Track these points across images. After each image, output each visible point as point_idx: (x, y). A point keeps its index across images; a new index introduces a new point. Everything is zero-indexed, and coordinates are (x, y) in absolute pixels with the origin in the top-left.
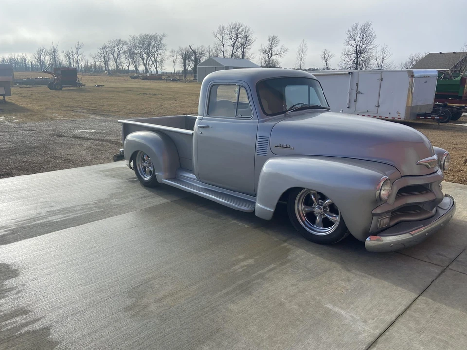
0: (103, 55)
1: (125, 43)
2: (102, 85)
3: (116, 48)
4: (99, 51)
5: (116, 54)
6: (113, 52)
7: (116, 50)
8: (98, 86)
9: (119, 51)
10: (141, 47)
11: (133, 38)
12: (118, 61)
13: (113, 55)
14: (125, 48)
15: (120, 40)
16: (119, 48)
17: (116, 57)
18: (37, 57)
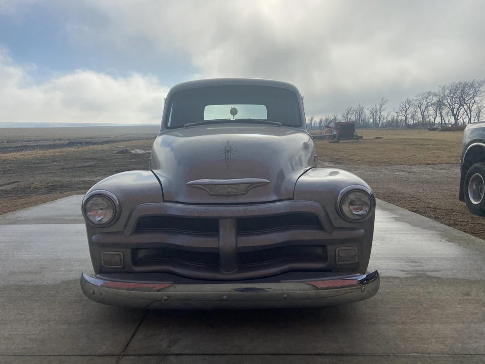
0: (405, 109)
1: (435, 95)
2: (381, 138)
3: (425, 101)
4: (402, 105)
5: (423, 107)
6: (420, 106)
7: (425, 102)
8: (377, 138)
9: (428, 104)
10: (452, 97)
11: (444, 87)
12: (426, 113)
13: (420, 108)
14: (435, 99)
15: (429, 93)
16: (428, 101)
17: (424, 110)
18: (345, 116)
